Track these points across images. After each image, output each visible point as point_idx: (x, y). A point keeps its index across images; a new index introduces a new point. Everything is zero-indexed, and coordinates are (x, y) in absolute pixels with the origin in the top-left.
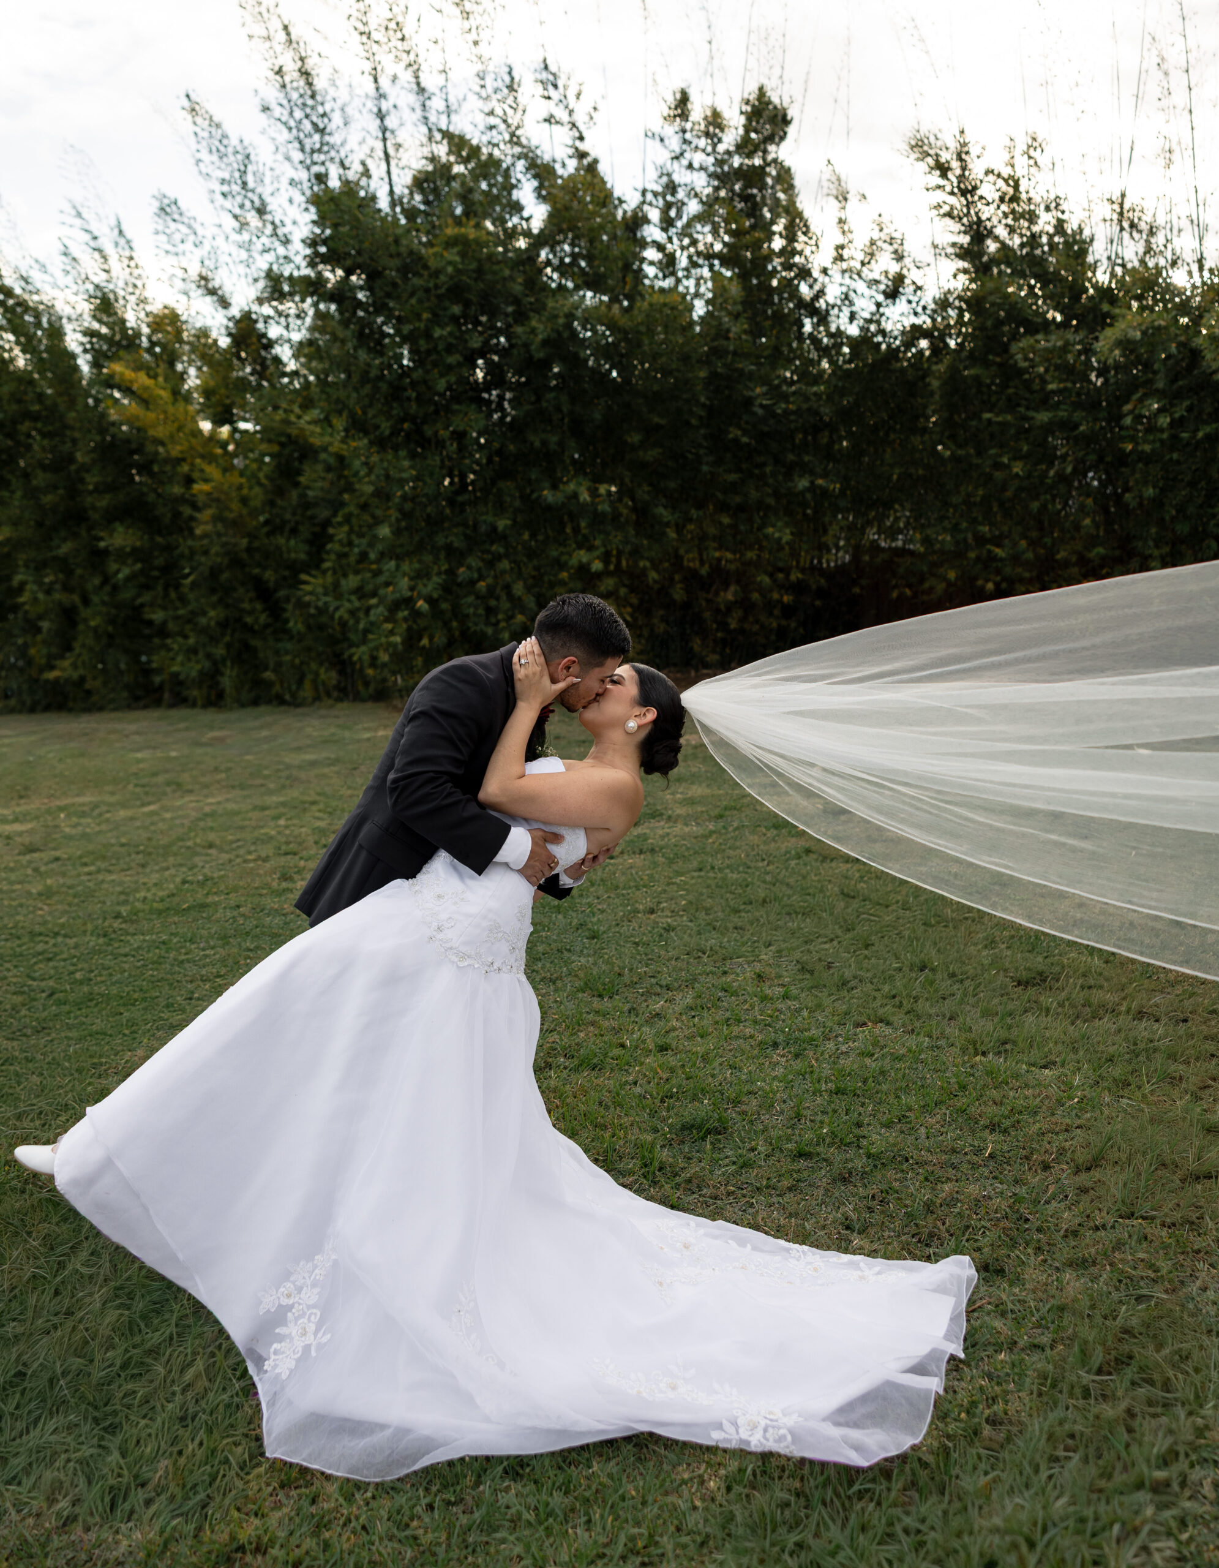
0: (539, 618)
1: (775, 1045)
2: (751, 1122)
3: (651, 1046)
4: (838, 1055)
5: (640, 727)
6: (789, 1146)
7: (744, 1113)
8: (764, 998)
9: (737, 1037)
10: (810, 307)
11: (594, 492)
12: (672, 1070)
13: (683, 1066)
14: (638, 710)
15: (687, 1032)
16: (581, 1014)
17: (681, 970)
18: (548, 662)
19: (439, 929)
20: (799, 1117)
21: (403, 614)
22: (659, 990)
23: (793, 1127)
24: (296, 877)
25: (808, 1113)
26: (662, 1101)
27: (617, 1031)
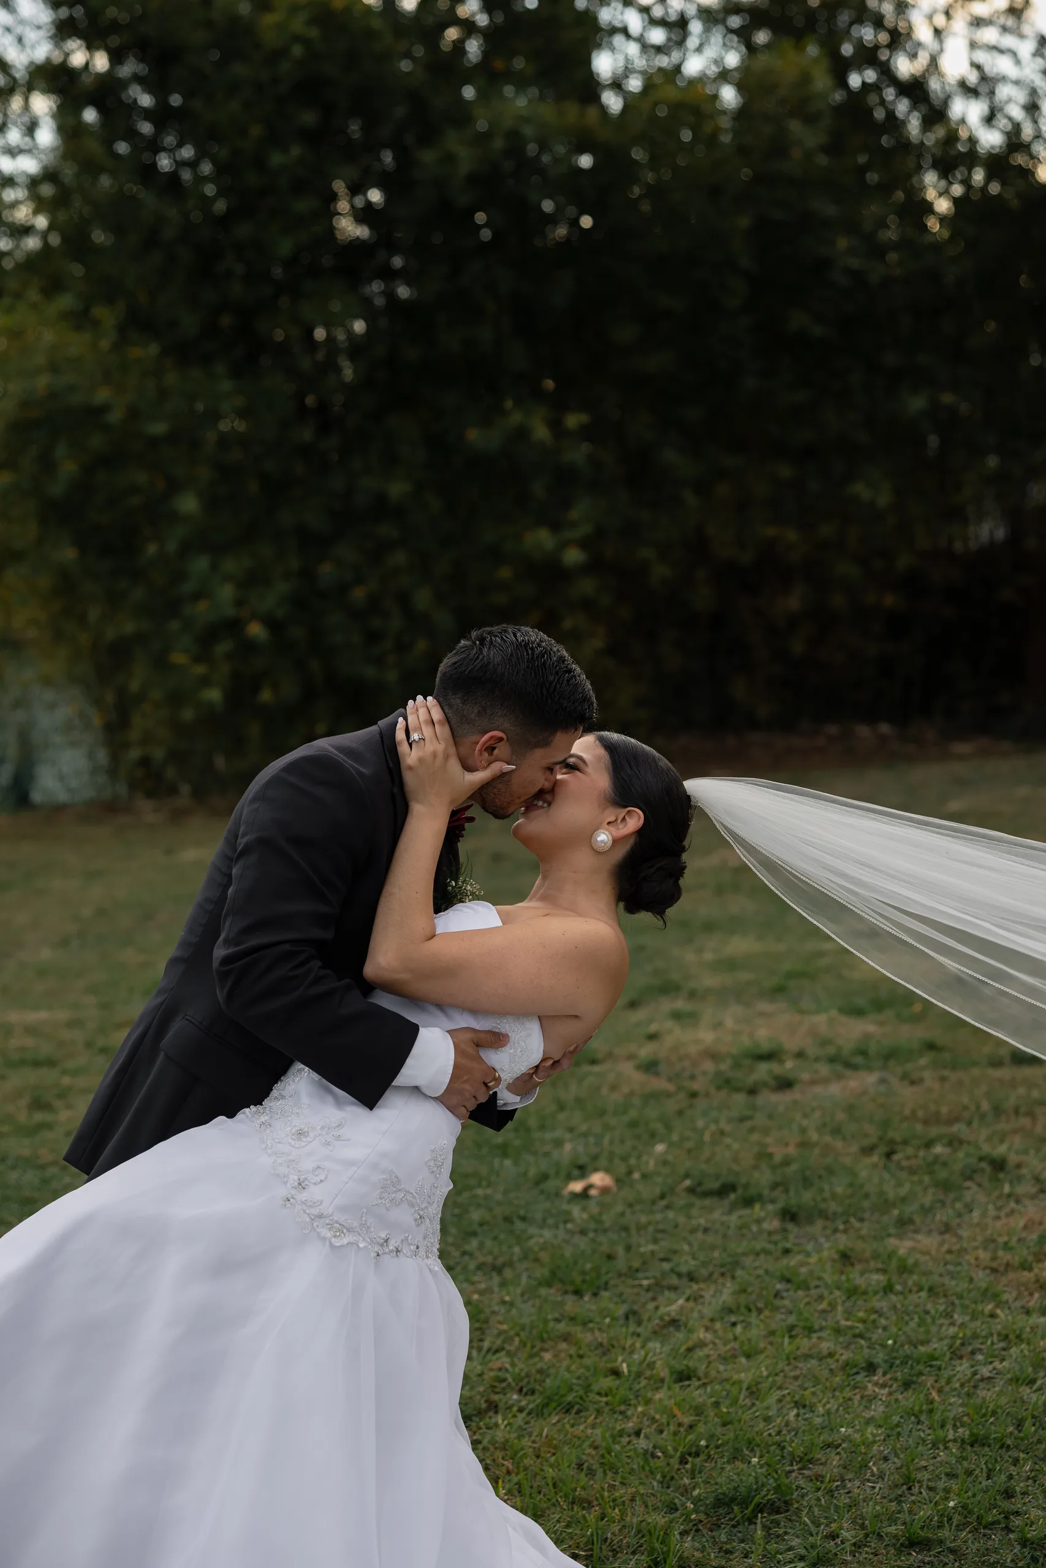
0: (442, 668)
1: (871, 1368)
2: (830, 1492)
3: (664, 1373)
4: (976, 1382)
5: (616, 841)
6: (892, 1529)
7: (819, 1478)
8: (853, 1292)
9: (807, 1357)
10: (915, 89)
11: (555, 425)
12: (699, 1411)
13: (717, 1404)
14: (611, 814)
15: (723, 1349)
16: (546, 1322)
17: (713, 1247)
18: (456, 737)
19: (301, 1185)
20: (909, 1483)
21: (223, 647)
22: (674, 1280)
23: (899, 1499)
24: (58, 1103)
25: (925, 1476)
26: (683, 1461)
27: (605, 1349)
